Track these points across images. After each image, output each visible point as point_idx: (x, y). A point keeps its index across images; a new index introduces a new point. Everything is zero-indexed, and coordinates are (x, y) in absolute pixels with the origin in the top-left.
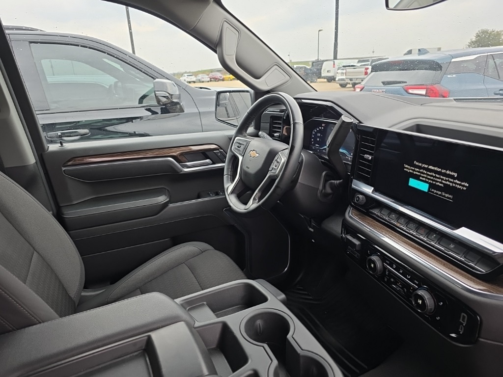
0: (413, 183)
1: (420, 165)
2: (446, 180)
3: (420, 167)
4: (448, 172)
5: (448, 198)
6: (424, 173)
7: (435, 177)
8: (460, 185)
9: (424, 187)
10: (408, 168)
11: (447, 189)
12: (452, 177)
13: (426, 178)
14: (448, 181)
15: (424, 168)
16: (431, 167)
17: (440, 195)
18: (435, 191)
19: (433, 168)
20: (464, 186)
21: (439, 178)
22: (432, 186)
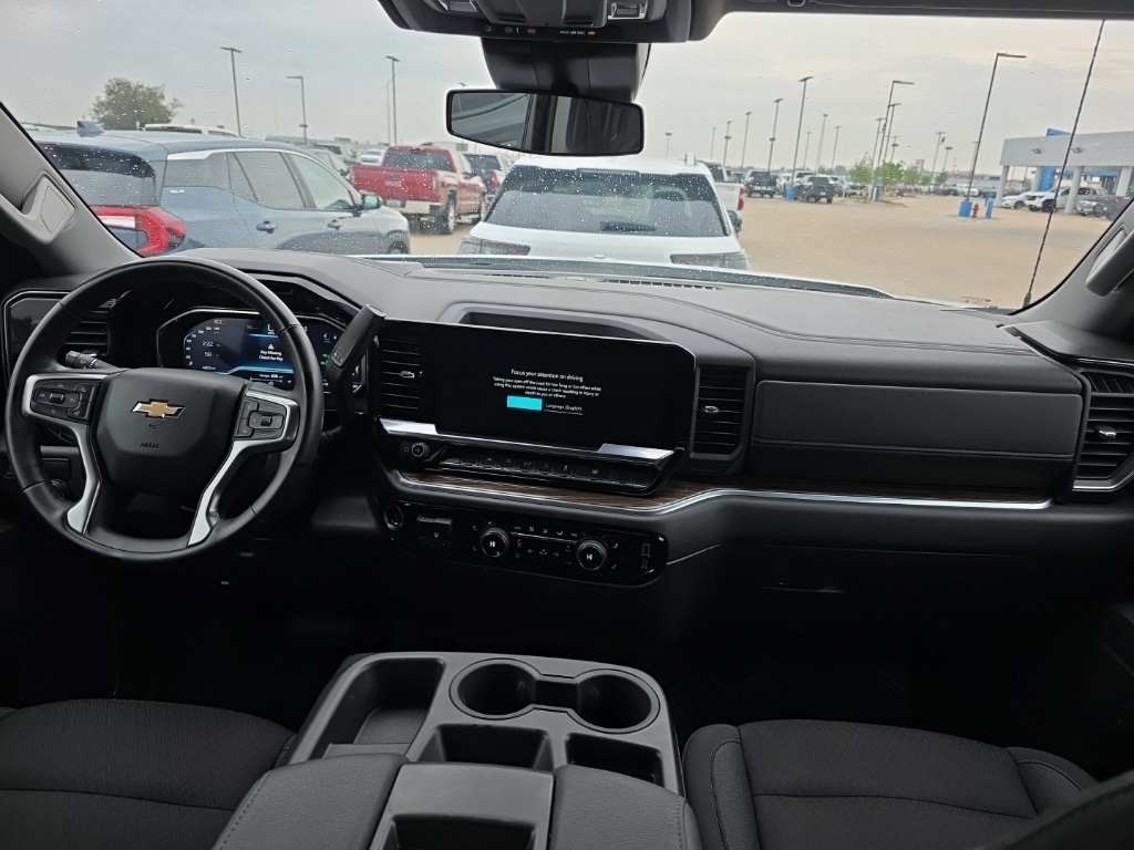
0: (514, 402)
1: (523, 373)
2: (568, 389)
3: (523, 378)
4: (569, 377)
5: (575, 411)
6: (532, 385)
7: (551, 387)
8: (590, 391)
9: (535, 404)
10: (501, 382)
11: (571, 400)
12: (578, 383)
13: (536, 391)
14: (572, 389)
15: (530, 378)
16: (540, 375)
17: (563, 410)
18: (554, 407)
19: (544, 375)
20: (594, 392)
21: (558, 388)
22: (546, 401)
